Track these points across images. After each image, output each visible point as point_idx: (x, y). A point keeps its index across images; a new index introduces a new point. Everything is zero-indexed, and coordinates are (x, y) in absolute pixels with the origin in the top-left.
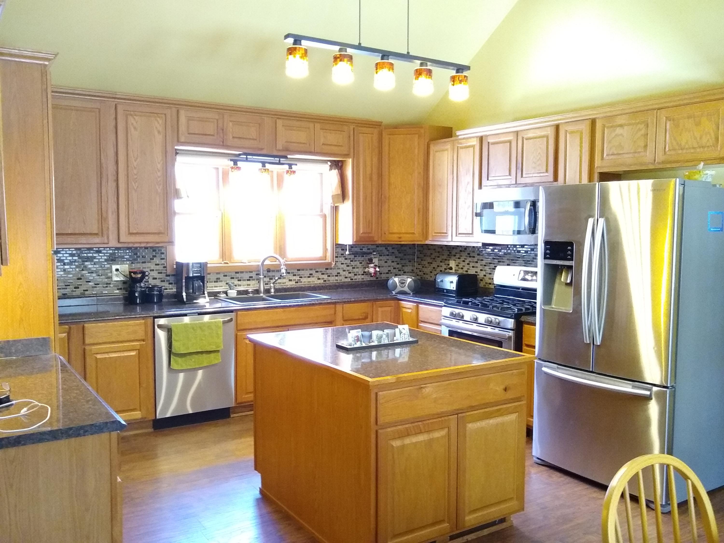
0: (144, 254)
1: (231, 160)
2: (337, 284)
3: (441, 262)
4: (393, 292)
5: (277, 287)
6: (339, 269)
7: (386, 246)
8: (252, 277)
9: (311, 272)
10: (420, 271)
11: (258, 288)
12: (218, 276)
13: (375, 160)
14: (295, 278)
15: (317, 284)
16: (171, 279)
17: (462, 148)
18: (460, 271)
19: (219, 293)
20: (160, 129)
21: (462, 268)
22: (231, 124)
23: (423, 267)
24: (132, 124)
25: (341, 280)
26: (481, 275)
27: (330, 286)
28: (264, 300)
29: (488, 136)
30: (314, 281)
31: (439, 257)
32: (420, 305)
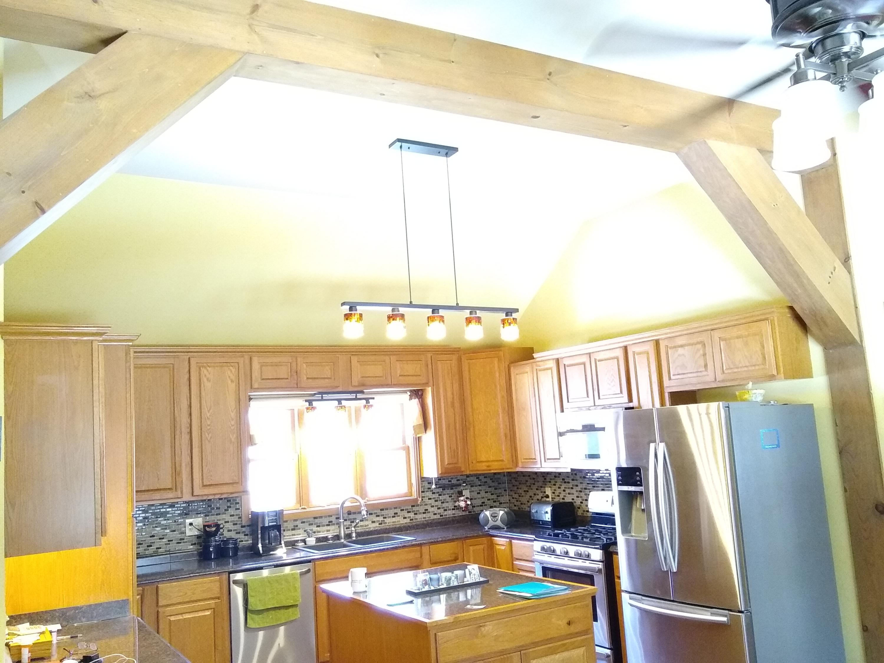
0: (218, 505)
1: (306, 401)
2: (425, 522)
3: (537, 489)
4: (486, 527)
5: (359, 531)
6: (426, 505)
7: (477, 476)
8: (332, 522)
9: (396, 511)
10: (517, 501)
11: (338, 534)
12: (296, 523)
13: (456, 386)
14: (378, 519)
15: (403, 524)
16: (247, 530)
17: (540, 370)
18: (557, 499)
19: (297, 541)
20: (233, 377)
21: (559, 496)
22: (304, 365)
23: (519, 496)
24: (205, 376)
25: (430, 517)
26: (578, 502)
27: (417, 525)
28: (345, 546)
29: (563, 358)
30: (400, 521)
31: (534, 484)
32: (513, 541)
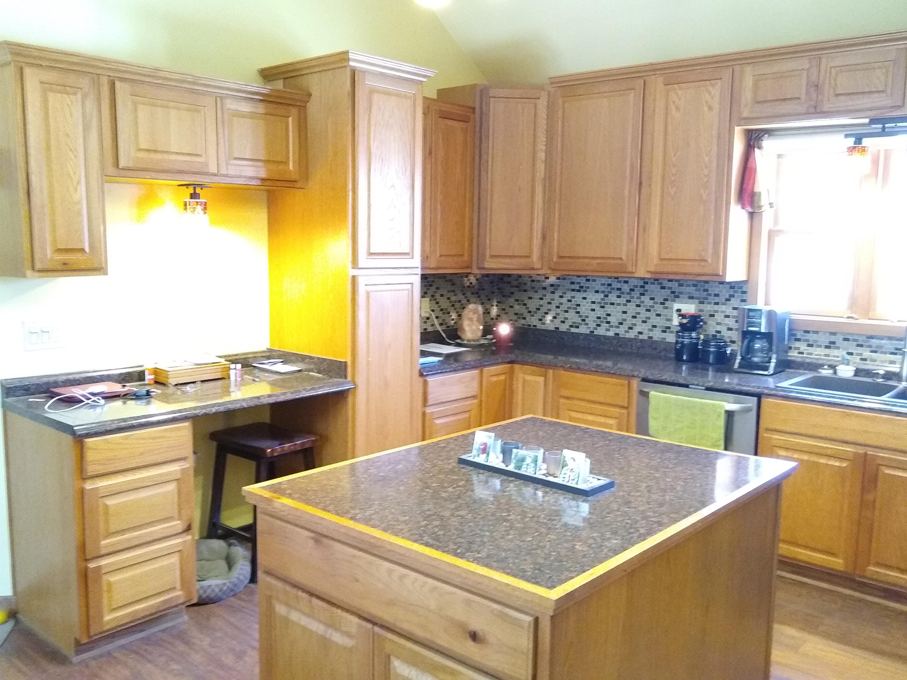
8: (900, 349)
12: (833, 338)
19: (823, 366)
22: (833, 70)
24: (674, 102)
